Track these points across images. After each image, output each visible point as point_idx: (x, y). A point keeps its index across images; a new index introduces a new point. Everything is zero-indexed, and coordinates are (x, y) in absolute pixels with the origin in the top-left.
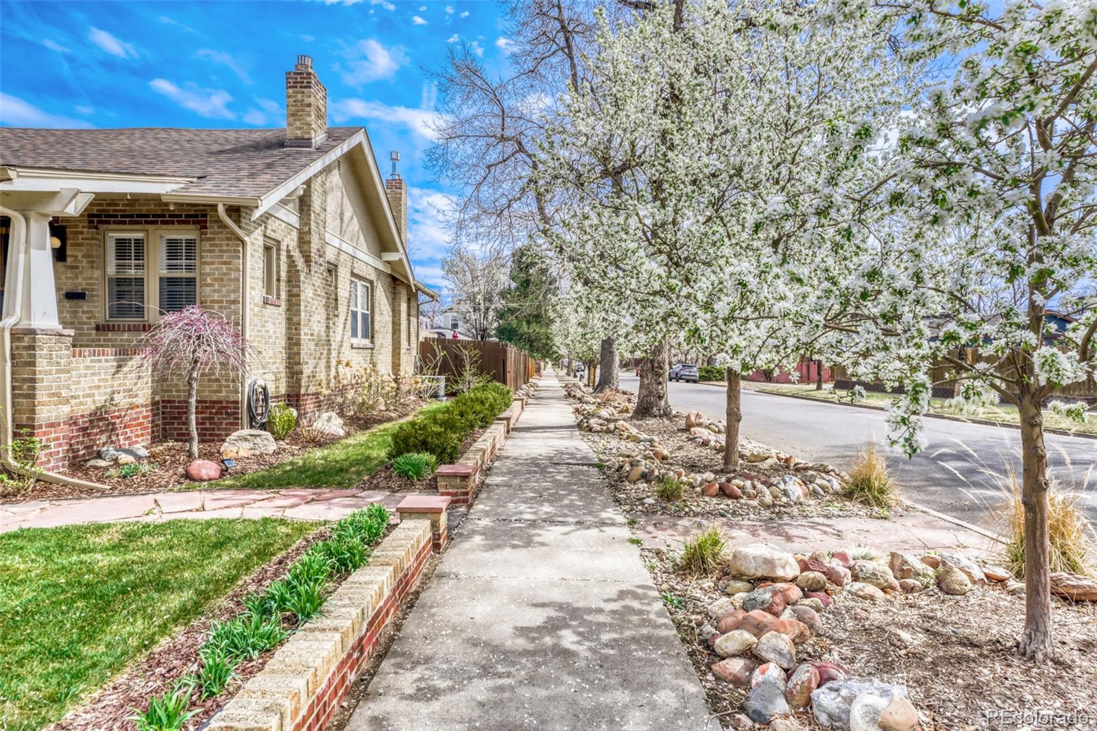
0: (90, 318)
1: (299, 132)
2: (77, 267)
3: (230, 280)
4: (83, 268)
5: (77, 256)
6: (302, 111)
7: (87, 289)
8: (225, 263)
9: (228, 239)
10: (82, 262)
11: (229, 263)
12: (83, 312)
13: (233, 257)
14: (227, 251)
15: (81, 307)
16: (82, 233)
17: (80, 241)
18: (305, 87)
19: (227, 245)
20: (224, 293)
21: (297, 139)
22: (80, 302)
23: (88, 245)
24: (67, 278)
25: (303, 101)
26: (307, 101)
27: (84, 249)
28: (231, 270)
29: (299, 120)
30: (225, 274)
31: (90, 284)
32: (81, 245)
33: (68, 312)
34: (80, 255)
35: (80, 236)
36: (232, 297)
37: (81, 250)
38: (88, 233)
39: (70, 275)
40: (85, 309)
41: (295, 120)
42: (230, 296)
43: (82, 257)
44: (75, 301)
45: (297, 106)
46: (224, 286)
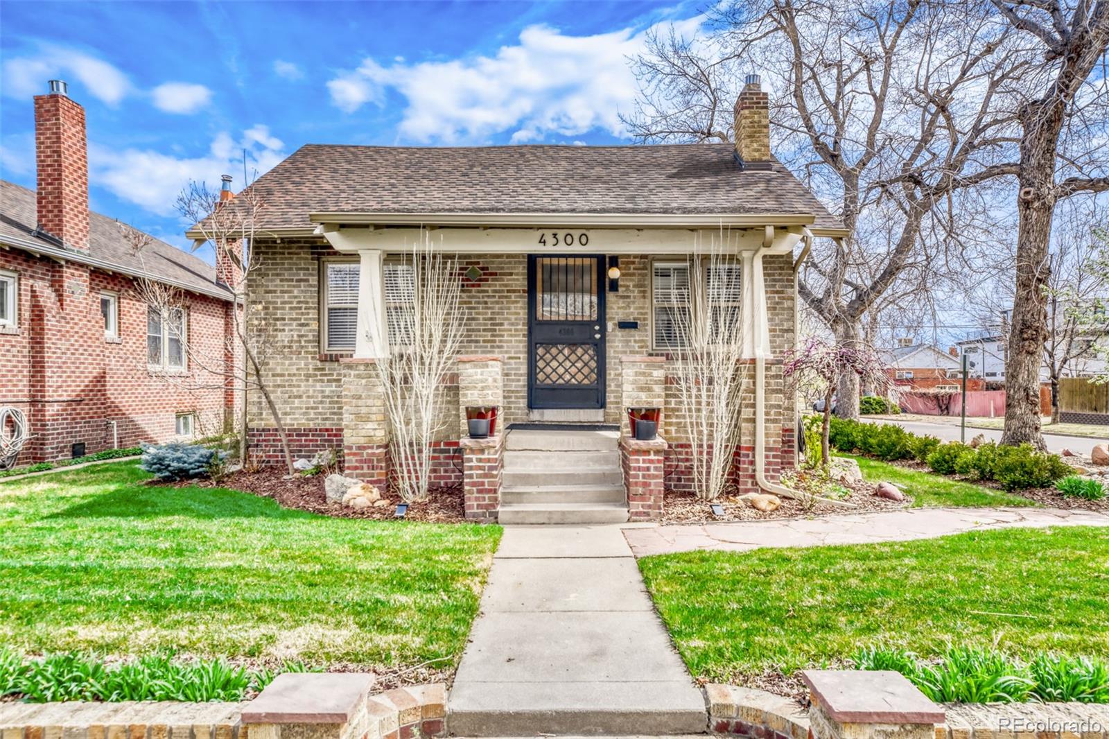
0: (642, 347)
1: (757, 154)
2: (628, 297)
3: (783, 309)
4: (635, 297)
5: (628, 286)
6: (760, 132)
7: (639, 319)
8: (777, 292)
9: (781, 268)
10: (633, 292)
11: (782, 292)
12: (635, 341)
13: (786, 287)
14: (779, 281)
15: (634, 336)
16: (633, 263)
17: (632, 271)
18: (763, 108)
19: (780, 274)
20: (777, 322)
21: (754, 160)
22: (633, 331)
23: (639, 274)
24: (619, 308)
25: (760, 121)
26: (764, 122)
27: (636, 278)
28: (784, 298)
29: (757, 141)
30: (778, 303)
31: (642, 314)
32: (633, 275)
33: (620, 341)
34: (631, 284)
35: (632, 266)
36: (786, 326)
37: (633, 280)
38: (640, 263)
39: (621, 305)
40: (637, 338)
41: (752, 142)
42: (783, 325)
43: (634, 286)
44: (627, 330)
45: (753, 127)
46: (777, 314)
